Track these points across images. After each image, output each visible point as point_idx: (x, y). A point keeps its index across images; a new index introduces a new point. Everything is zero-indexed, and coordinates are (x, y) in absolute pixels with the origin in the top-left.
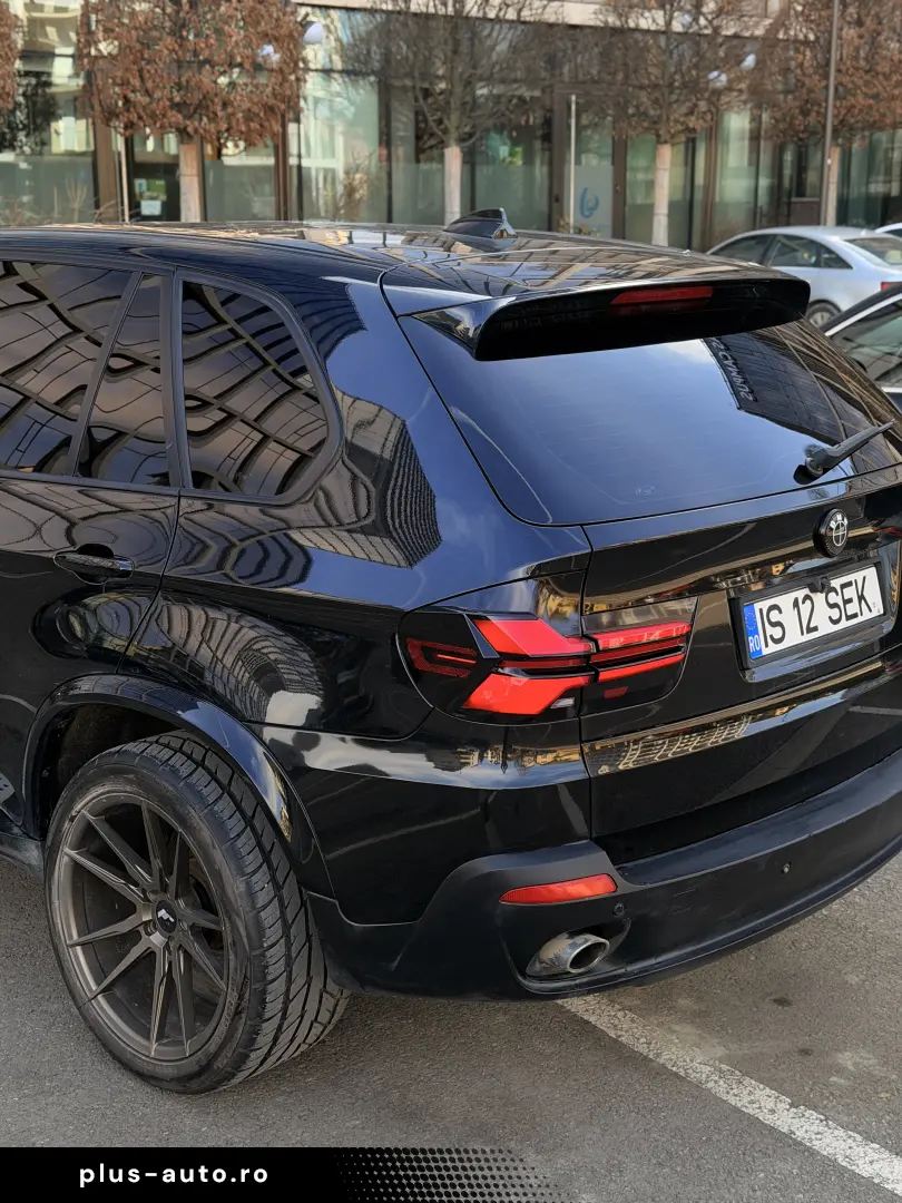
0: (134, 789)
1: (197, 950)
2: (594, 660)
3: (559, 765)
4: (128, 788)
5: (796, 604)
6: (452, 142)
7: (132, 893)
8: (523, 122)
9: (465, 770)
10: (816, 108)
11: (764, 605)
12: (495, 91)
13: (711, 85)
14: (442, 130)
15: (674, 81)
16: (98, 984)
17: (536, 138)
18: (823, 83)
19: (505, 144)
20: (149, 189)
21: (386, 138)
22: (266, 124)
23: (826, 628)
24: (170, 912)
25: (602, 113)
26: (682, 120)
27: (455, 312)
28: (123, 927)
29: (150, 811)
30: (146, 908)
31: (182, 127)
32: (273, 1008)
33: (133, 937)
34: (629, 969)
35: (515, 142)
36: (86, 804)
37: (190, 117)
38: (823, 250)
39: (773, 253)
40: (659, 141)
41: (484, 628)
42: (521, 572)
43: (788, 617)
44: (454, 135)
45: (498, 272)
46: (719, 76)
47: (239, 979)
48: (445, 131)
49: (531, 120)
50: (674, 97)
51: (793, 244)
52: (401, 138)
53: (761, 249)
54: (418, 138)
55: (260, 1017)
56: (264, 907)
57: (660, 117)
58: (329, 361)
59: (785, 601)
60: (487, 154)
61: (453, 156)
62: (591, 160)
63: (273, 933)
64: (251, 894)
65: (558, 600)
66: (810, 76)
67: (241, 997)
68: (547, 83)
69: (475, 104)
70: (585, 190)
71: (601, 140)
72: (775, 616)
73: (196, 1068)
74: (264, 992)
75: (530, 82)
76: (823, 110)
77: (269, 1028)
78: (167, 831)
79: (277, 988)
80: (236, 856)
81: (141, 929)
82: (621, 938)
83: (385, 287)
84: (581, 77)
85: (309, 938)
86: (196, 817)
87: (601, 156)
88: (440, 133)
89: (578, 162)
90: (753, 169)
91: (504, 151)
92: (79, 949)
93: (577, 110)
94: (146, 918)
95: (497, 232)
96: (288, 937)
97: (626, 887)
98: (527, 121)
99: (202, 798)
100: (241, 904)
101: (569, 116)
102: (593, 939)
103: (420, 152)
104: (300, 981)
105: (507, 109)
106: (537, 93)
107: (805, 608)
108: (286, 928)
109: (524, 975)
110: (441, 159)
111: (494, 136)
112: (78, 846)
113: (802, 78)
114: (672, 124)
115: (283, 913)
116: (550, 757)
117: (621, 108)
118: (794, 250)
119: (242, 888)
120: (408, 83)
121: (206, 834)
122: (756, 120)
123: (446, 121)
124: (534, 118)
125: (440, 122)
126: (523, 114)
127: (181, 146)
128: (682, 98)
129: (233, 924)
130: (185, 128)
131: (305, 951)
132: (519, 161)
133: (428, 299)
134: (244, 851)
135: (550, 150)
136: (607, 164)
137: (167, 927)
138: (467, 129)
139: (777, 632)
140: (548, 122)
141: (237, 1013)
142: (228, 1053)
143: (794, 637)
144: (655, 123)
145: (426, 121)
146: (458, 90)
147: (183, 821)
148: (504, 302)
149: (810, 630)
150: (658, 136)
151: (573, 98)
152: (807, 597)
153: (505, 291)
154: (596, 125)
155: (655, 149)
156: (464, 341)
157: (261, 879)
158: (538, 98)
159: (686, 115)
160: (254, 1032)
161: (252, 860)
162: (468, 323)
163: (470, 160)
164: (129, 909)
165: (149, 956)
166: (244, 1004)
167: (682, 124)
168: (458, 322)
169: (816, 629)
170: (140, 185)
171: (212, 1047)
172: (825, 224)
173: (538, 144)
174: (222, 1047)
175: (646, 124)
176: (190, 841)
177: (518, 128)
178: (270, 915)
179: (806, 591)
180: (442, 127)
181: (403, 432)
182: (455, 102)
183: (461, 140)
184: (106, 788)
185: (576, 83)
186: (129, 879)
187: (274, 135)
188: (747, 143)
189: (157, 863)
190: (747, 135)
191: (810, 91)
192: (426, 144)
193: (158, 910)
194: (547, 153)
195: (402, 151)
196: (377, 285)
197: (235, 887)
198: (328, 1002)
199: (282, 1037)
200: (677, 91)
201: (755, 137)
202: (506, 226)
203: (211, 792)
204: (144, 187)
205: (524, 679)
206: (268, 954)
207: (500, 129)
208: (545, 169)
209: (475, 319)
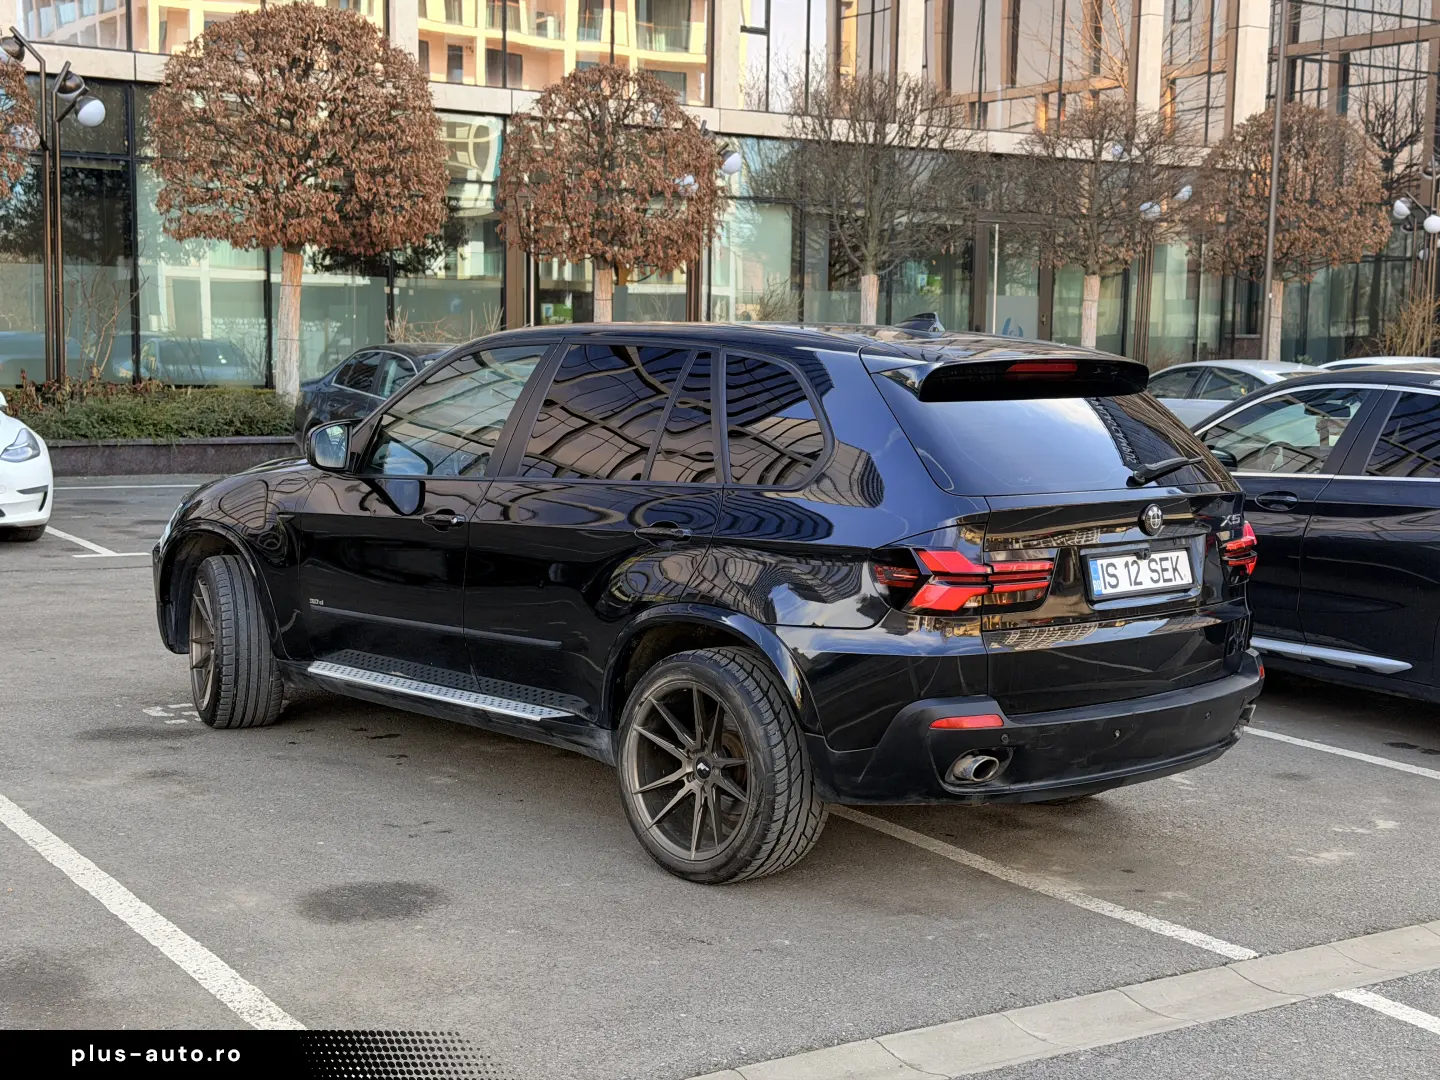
0: (689, 676)
1: (727, 785)
2: (990, 579)
3: (966, 639)
4: (684, 677)
5: (1127, 565)
6: (869, 269)
7: (679, 754)
8: (943, 251)
9: (910, 635)
10: (1256, 241)
11: (1105, 562)
12: (915, 220)
13: (1143, 216)
14: (858, 258)
15: (1103, 212)
16: (653, 818)
17: (956, 267)
18: (1264, 215)
19: (923, 273)
20: (555, 314)
21: (798, 267)
22: (684, 250)
23: (1148, 585)
24: (706, 764)
25: (1027, 242)
26: (1110, 250)
27: (904, 371)
28: (673, 778)
29: (699, 691)
30: (689, 763)
31: (599, 252)
32: (779, 813)
33: (679, 784)
34: (1012, 787)
35: (932, 271)
36: (650, 693)
37: (611, 243)
38: (1256, 383)
39: (1204, 386)
40: (1088, 272)
41: (923, 556)
42: (949, 522)
43: (1121, 572)
44: (871, 263)
45: (933, 349)
46: (1151, 207)
47: (758, 791)
48: (862, 259)
49: (952, 248)
50: (1102, 228)
51: (1231, 378)
52: (813, 266)
53: (1193, 381)
54: (831, 266)
55: (770, 819)
56: (776, 745)
57: (1087, 248)
58: (824, 398)
59: (1119, 562)
60: (902, 283)
61: (870, 284)
62: (1016, 291)
63: (781, 763)
64: (767, 737)
65: (972, 534)
66: (1251, 208)
67: (759, 805)
68: (968, 213)
69: (894, 233)
70: (1009, 321)
71: (1026, 270)
72: (1111, 570)
73: (724, 860)
74: (774, 801)
75: (953, 209)
76: (1264, 243)
77: (776, 827)
78: (709, 705)
79: (781, 800)
80: (758, 713)
81: (685, 779)
82: (1008, 762)
83: (863, 356)
84: (1006, 207)
85: (802, 771)
86: (732, 690)
87: (1028, 287)
88: (857, 261)
89: (1001, 291)
90: (1192, 302)
91: (922, 279)
92: (640, 795)
93: (1000, 239)
94: (689, 770)
95: (931, 328)
96: (790, 768)
97: (1009, 724)
98: (948, 250)
99: (736, 678)
100: (762, 744)
101: (992, 244)
102: (987, 758)
103: (832, 281)
104: (795, 799)
105: (928, 238)
106: (959, 222)
107: (1134, 569)
108: (789, 761)
109: (945, 782)
110: (855, 286)
111: (911, 264)
112: (644, 725)
113: (1242, 210)
114: (1100, 255)
115: (787, 752)
116: (961, 631)
117: (1048, 238)
118: (1231, 383)
119: (762, 733)
120: (825, 211)
121: (738, 699)
122: (1195, 250)
123: (863, 248)
124: (956, 247)
125: (855, 248)
126: (944, 242)
127: (597, 271)
128: (1111, 228)
129: (755, 756)
130: (604, 253)
131: (799, 780)
132: (937, 290)
133: (889, 363)
134: (763, 710)
135: (971, 279)
136: (1033, 294)
137: (703, 775)
138: (884, 258)
139: (1113, 581)
140: (969, 251)
141: (756, 816)
142: (748, 845)
143: (1125, 587)
144: (1082, 253)
145: (841, 246)
146: (876, 219)
147: (722, 692)
148: (937, 365)
149: (1136, 584)
150: (1086, 267)
151: (997, 226)
152: (1135, 562)
153: (938, 359)
154: (1020, 255)
155: (1083, 280)
156: (911, 389)
157: (773, 728)
158: (959, 226)
159: (1116, 246)
160: (766, 829)
161: (768, 716)
162: (915, 379)
163: (887, 289)
164: (676, 764)
165: (691, 796)
166: (761, 810)
167: (1110, 255)
168: (907, 379)
169: (1141, 583)
170: (548, 309)
171: (737, 843)
172: (1267, 358)
173: (958, 274)
174: (743, 842)
175: (1072, 255)
176: (726, 707)
177: (938, 256)
178: (779, 751)
179: (1134, 558)
180: (858, 254)
181: (869, 462)
182: (873, 231)
183: (879, 268)
184: (669, 679)
185: (999, 211)
186: (679, 744)
187: (689, 262)
188: (1185, 276)
189: (699, 729)
190: (1186, 268)
191: (1250, 223)
192: (842, 270)
193: (698, 764)
194: (968, 283)
195: (814, 279)
196: (857, 355)
197: (757, 732)
198: (812, 822)
199: (782, 838)
200: (1107, 222)
201: (1194, 270)
202: (938, 325)
203: (742, 675)
204: (551, 311)
205: (947, 588)
206: (778, 776)
207: (917, 257)
208: (966, 302)
209: (919, 376)
